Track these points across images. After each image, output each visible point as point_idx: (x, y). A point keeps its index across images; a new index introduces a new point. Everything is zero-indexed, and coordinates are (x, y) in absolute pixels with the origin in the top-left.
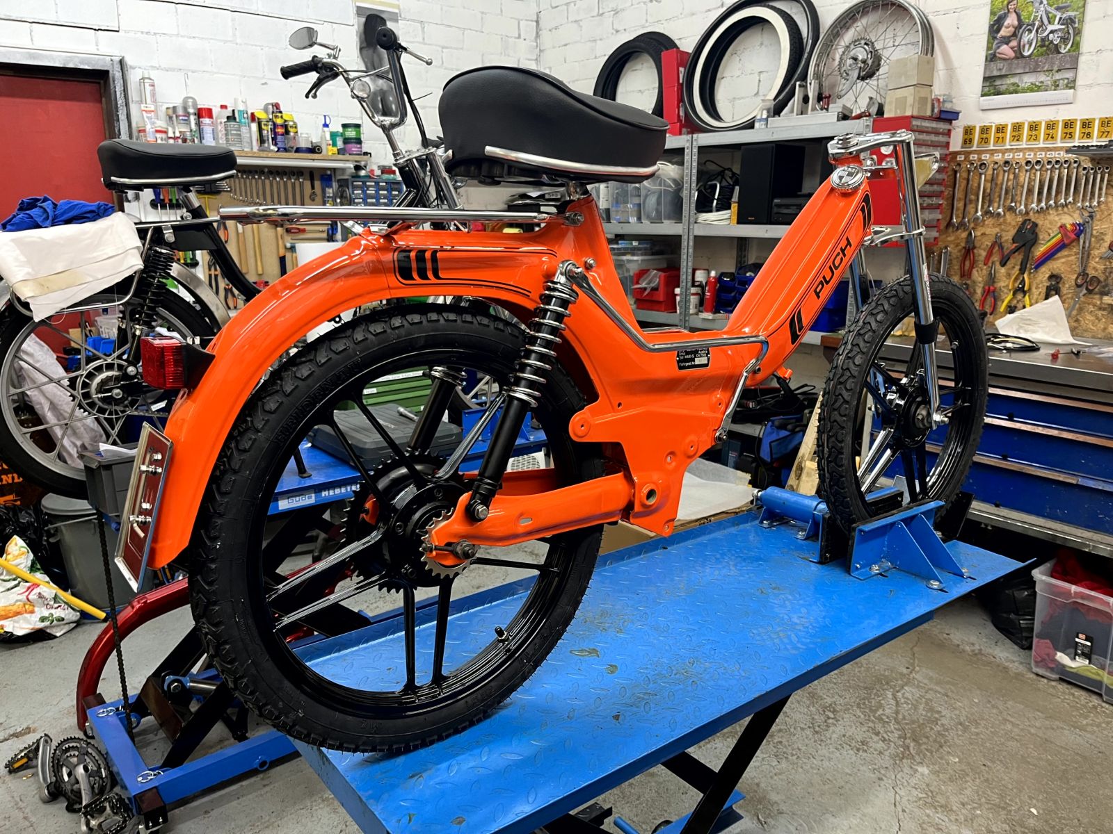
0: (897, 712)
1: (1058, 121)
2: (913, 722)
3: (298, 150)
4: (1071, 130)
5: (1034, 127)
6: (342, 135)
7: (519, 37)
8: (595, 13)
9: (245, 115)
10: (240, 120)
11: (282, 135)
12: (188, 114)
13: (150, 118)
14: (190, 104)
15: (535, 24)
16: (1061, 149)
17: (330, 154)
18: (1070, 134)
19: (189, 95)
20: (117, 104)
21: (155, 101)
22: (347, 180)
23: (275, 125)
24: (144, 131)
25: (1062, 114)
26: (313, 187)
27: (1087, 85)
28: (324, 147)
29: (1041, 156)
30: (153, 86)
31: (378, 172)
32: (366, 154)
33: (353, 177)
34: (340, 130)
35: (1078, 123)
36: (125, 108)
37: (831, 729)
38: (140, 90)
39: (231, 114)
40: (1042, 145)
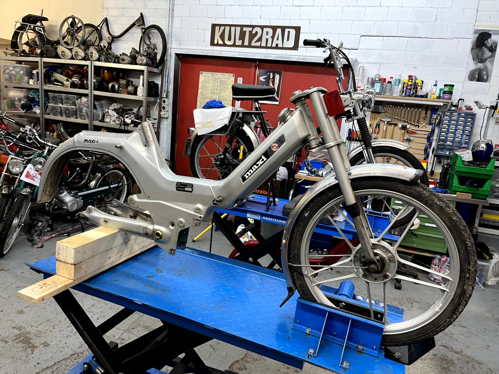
3: (416, 96)
6: (443, 90)
9: (398, 81)
11: (410, 89)
19: (380, 74)
23: (408, 85)
28: (429, 95)
30: (363, 70)
34: (443, 87)
38: (359, 72)
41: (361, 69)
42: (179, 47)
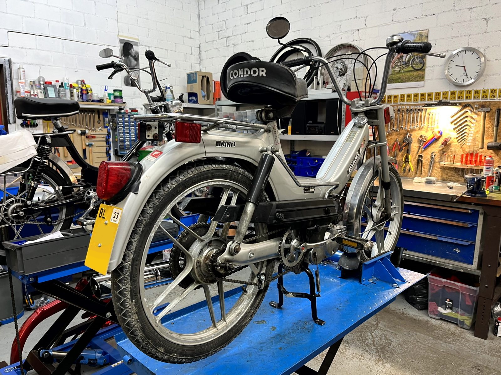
0: (374, 341)
1: (419, 94)
2: (381, 345)
3: (93, 101)
4: (424, 97)
5: (409, 96)
6: (113, 94)
7: (192, 54)
8: (226, 45)
9: (68, 85)
10: (65, 87)
11: (86, 94)
12: (40, 84)
13: (22, 86)
14: (41, 80)
15: (198, 49)
16: (420, 104)
17: (108, 103)
18: (424, 98)
19: (41, 76)
20: (6, 79)
21: (25, 79)
22: (115, 114)
23: (82, 90)
24: (20, 92)
25: (420, 91)
26: (99, 118)
27: (429, 80)
28: (105, 100)
29: (412, 107)
30: (24, 71)
31: (129, 111)
32: (124, 103)
33: (118, 113)
34: (113, 92)
35: (427, 94)
36: (10, 82)
37: (347, 351)
38: (18, 74)
39: (60, 85)
40: (412, 103)
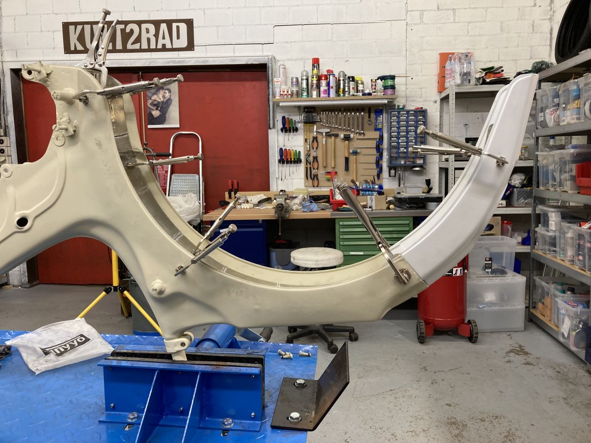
7: (535, 5)
14: (304, 74)
26: (369, 117)
30: (285, 68)
41: (281, 68)
42: (15, 59)
